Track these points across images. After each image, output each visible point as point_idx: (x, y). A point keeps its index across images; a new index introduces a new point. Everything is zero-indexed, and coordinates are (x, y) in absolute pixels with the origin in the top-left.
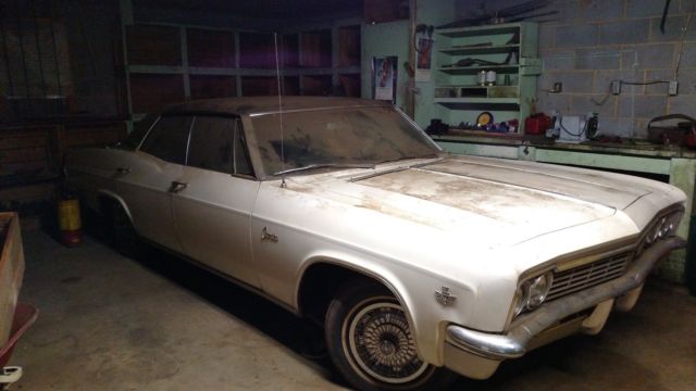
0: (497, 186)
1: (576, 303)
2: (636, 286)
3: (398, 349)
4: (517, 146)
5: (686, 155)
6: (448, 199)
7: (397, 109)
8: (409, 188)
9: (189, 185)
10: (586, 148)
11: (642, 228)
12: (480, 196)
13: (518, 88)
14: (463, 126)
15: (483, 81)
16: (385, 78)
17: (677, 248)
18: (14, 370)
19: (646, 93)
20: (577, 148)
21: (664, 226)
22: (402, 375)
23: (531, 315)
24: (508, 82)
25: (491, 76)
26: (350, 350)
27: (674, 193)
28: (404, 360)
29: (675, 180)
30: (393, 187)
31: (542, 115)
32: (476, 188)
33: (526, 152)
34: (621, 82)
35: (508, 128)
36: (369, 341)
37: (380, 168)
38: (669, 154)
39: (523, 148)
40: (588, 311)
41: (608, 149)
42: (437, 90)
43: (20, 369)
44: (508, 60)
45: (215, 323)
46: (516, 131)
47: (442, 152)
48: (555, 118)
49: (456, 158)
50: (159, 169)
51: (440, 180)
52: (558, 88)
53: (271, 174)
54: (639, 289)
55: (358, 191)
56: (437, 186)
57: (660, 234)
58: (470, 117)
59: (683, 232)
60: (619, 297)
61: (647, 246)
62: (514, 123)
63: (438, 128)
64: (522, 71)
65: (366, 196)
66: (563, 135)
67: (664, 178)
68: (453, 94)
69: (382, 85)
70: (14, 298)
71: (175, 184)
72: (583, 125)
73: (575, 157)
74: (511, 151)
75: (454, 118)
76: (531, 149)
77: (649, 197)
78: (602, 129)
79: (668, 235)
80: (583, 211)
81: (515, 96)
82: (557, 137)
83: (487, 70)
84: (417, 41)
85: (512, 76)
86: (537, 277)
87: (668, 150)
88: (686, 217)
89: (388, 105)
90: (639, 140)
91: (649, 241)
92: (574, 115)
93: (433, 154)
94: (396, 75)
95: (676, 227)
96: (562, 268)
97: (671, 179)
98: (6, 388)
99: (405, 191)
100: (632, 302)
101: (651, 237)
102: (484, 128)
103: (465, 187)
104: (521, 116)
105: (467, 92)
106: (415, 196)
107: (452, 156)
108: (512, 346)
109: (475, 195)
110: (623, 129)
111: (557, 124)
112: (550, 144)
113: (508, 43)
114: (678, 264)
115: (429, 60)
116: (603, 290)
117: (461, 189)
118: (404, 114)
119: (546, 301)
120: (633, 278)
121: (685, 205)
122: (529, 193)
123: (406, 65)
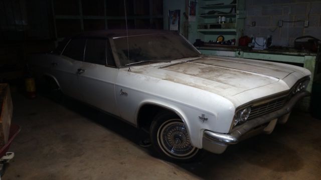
0: (226, 69)
1: (261, 120)
2: (288, 113)
3: (182, 141)
4: (235, 51)
5: (311, 54)
6: (204, 76)
7: (180, 34)
8: (186, 71)
9: (86, 71)
10: (266, 51)
11: (291, 87)
12: (219, 74)
13: (236, 25)
14: (211, 42)
15: (220, 21)
16: (174, 20)
17: (306, 96)
18: (10, 154)
19: (294, 26)
20: (262, 51)
21: (300, 86)
22: (184, 153)
23: (241, 126)
24: (231, 22)
25: (223, 19)
26: (160, 143)
27: (306, 72)
28: (184, 146)
29: (306, 66)
30: (179, 70)
31: (246, 37)
32: (217, 71)
33: (239, 54)
34: (283, 21)
35: (231, 43)
36: (169, 138)
37: (173, 62)
38: (304, 54)
39: (238, 52)
40: (266, 124)
41: (276, 52)
42: (199, 25)
43: (13, 153)
44: (231, 11)
45: (100, 132)
46: (235, 44)
47: (201, 54)
48: (252, 38)
49: (207, 57)
50: (71, 64)
51: (200, 67)
52: (254, 24)
53: (124, 65)
54: (288, 115)
55: (163, 72)
56: (199, 70)
57: (299, 90)
58: (214, 38)
59: (309, 89)
60: (280, 118)
61: (293, 95)
62: (234, 41)
63: (199, 43)
64: (237, 17)
65: (167, 75)
66: (256, 46)
67: (301, 65)
68: (206, 27)
69: (173, 23)
70: (9, 122)
71: (79, 70)
72: (265, 41)
73: (261, 56)
74: (232, 54)
75: (206, 39)
76: (241, 53)
77: (294, 74)
78: (273, 43)
79: (302, 90)
80: (265, 80)
81: (234, 28)
82: (253, 47)
83: (222, 16)
84: (189, 2)
85: (233, 19)
86: (244, 109)
87: (304, 52)
88: (311, 83)
89: (176, 33)
90: (290, 48)
91: (294, 93)
92: (261, 37)
93: (197, 55)
94: (179, 18)
95: (306, 87)
96: (255, 105)
97: (305, 65)
98: (8, 161)
99: (185, 72)
100: (286, 120)
101: (295, 91)
102: (220, 43)
103: (211, 70)
104: (237, 37)
105: (213, 26)
106: (189, 74)
107: (205, 56)
108: (232, 139)
109: (216, 73)
110: (283, 43)
111: (253, 41)
112: (251, 50)
113: (231, 4)
114: (307, 103)
115: (195, 11)
116: (273, 115)
117: (210, 71)
118: (183, 37)
119: (247, 120)
120: (286, 109)
121: (310, 77)
122: (240, 73)
123: (184, 14)
